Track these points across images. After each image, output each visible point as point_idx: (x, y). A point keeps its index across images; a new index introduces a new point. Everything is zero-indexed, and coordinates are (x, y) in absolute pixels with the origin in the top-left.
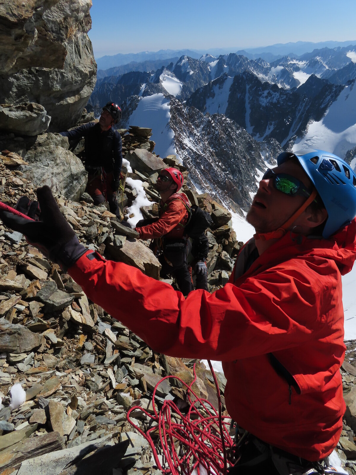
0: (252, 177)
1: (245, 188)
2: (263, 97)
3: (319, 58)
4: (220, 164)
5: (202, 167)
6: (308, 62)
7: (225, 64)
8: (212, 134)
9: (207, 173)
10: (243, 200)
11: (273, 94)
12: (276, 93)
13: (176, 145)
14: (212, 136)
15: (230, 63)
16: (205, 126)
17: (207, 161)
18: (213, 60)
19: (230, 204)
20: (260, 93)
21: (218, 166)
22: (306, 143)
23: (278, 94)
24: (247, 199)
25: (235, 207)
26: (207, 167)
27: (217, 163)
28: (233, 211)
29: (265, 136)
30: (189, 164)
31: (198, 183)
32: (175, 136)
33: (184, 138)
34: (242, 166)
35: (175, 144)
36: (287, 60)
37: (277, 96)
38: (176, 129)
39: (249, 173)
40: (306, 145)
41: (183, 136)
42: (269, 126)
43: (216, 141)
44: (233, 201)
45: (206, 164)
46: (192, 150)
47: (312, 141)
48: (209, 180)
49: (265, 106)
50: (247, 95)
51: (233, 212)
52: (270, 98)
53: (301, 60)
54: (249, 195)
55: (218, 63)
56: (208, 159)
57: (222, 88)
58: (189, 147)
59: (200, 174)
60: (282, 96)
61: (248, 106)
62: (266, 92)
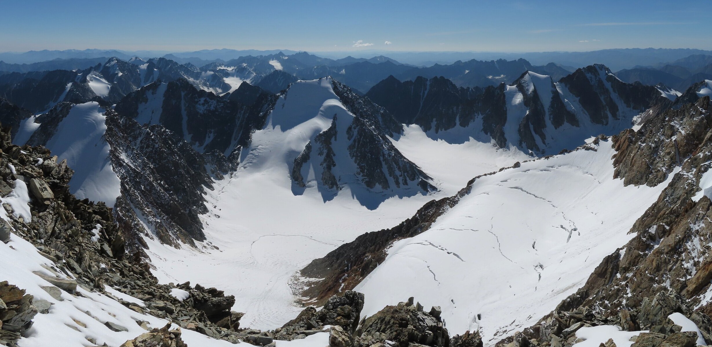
0: (199, 196)
1: (193, 210)
2: (200, 105)
3: (246, 65)
4: (162, 183)
5: (143, 187)
6: (236, 67)
7: (155, 68)
8: (151, 147)
9: (148, 195)
10: (193, 226)
11: (210, 102)
12: (213, 101)
13: (112, 161)
14: (152, 149)
15: (160, 67)
16: (144, 138)
17: (148, 180)
18: (143, 63)
19: (178, 232)
20: (196, 100)
21: (160, 184)
22: (251, 153)
23: (215, 102)
24: (197, 224)
25: (184, 235)
26: (148, 188)
27: (159, 181)
28: (182, 241)
29: (205, 145)
30: (128, 184)
31: (139, 208)
32: (111, 151)
33: (121, 153)
34: (188, 185)
35: (111, 159)
36: (216, 66)
37: (214, 104)
38: (112, 142)
39: (195, 191)
40: (252, 155)
41: (120, 151)
42: (208, 134)
43: (156, 156)
44: (181, 229)
45: (146, 183)
46: (130, 167)
47: (258, 151)
48: (151, 203)
49: (202, 113)
50: (183, 102)
51: (182, 243)
52: (207, 105)
53: (229, 65)
54: (198, 218)
55: (148, 67)
56: (148, 176)
57: (156, 93)
58: (126, 163)
59: (140, 196)
60: (219, 104)
61: (184, 113)
62: (202, 100)
